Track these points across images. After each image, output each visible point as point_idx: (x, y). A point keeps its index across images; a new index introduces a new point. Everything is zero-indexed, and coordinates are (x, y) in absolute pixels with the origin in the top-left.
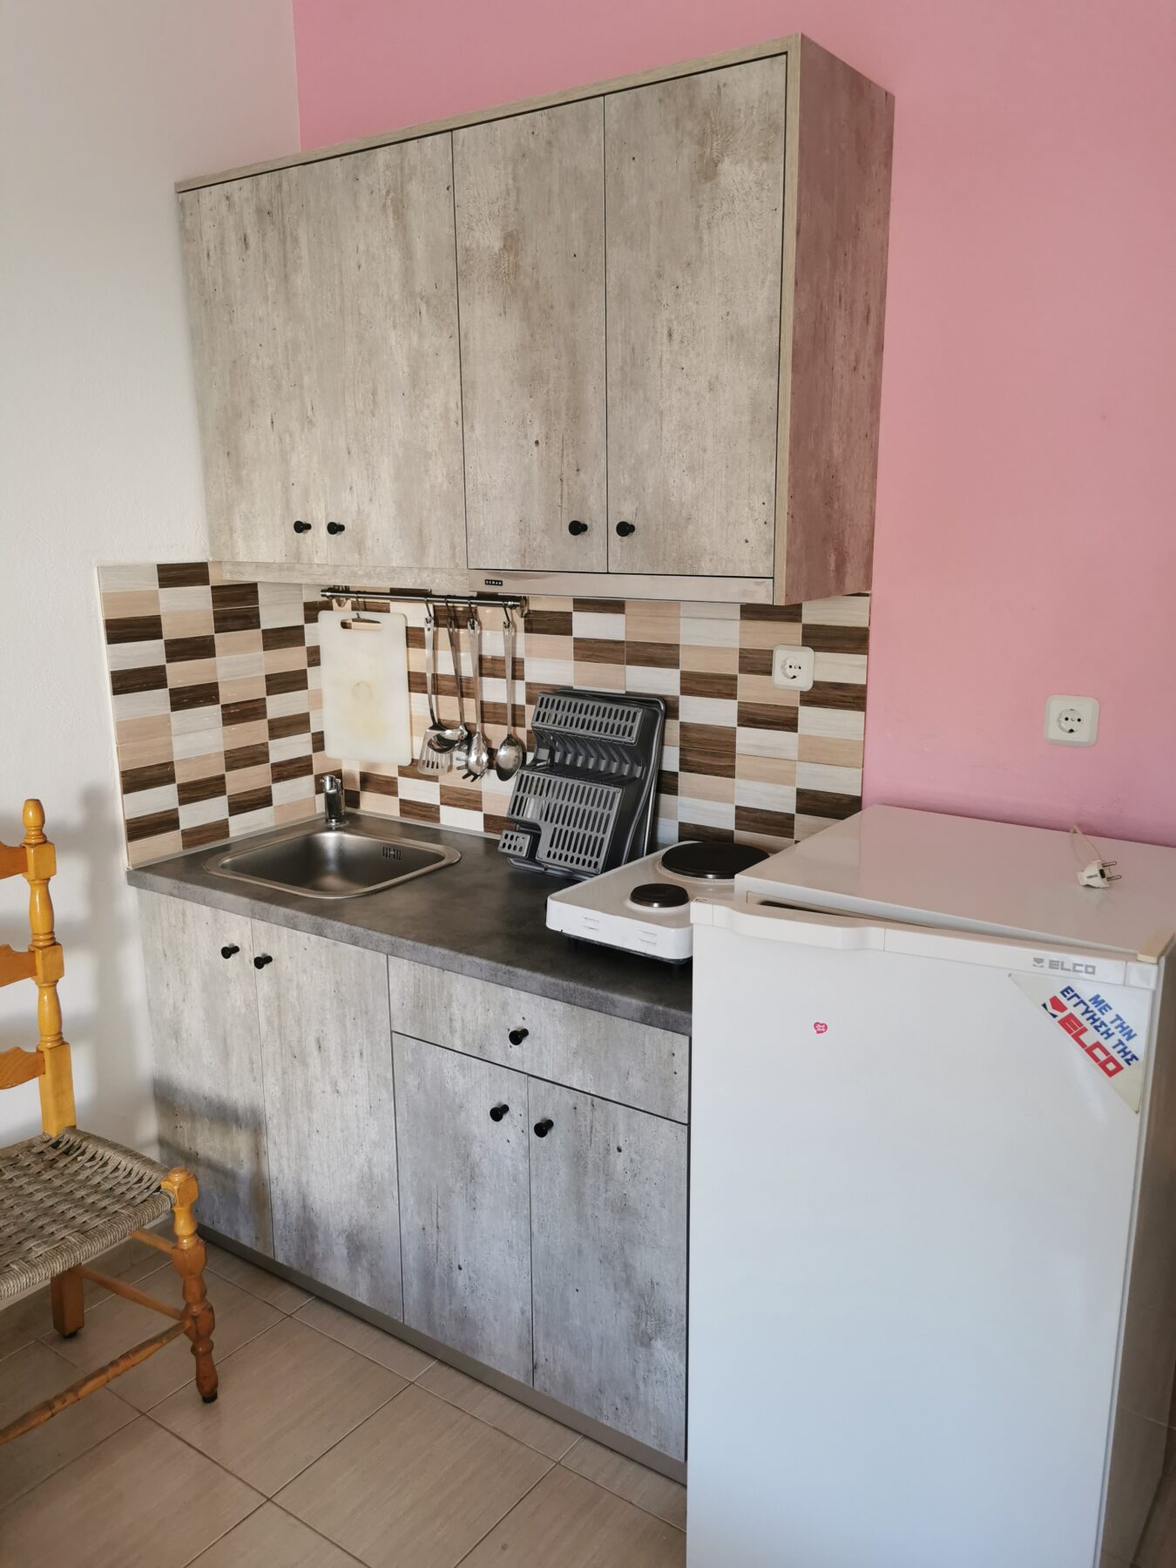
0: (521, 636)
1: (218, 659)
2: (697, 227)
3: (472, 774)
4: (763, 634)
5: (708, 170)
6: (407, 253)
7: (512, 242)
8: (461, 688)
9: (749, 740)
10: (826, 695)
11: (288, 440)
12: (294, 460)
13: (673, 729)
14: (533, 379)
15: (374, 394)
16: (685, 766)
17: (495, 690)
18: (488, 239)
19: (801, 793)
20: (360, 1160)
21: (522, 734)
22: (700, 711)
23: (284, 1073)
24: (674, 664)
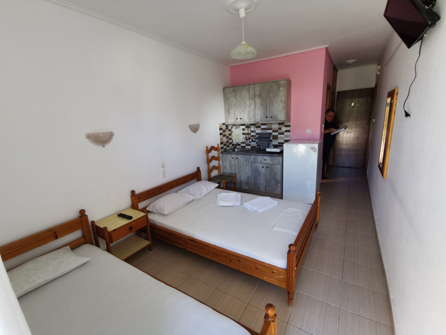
0: (255, 128)
1: (226, 132)
2: (278, 92)
3: (250, 142)
4: (280, 126)
5: (279, 88)
6: (249, 94)
7: (260, 93)
8: (248, 134)
9: (279, 136)
10: (287, 131)
11: (235, 111)
12: (236, 113)
13: (272, 136)
14: (262, 105)
15: (245, 106)
16: (273, 139)
17: (252, 134)
18: (258, 93)
19: (285, 140)
20: (247, 175)
21: (255, 138)
22: (274, 134)
23: (239, 169)
24: (272, 130)
